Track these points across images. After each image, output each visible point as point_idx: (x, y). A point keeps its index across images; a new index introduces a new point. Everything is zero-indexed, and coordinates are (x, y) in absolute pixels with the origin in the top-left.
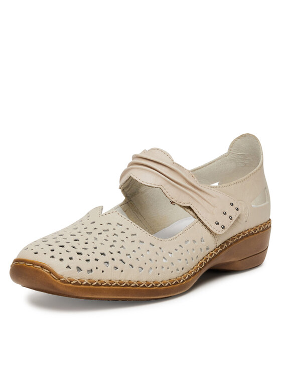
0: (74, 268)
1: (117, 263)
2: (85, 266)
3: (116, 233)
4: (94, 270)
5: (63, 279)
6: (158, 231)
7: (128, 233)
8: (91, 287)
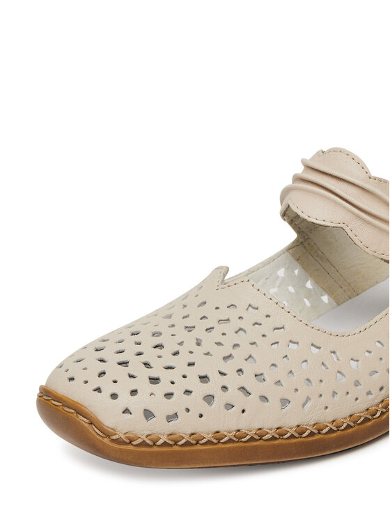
0: (138, 414)
1: (233, 395)
2: (162, 408)
3: (242, 327)
4: (182, 413)
5: (114, 437)
6: (364, 291)
7: (267, 326)
8: (176, 448)
